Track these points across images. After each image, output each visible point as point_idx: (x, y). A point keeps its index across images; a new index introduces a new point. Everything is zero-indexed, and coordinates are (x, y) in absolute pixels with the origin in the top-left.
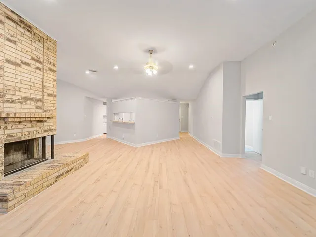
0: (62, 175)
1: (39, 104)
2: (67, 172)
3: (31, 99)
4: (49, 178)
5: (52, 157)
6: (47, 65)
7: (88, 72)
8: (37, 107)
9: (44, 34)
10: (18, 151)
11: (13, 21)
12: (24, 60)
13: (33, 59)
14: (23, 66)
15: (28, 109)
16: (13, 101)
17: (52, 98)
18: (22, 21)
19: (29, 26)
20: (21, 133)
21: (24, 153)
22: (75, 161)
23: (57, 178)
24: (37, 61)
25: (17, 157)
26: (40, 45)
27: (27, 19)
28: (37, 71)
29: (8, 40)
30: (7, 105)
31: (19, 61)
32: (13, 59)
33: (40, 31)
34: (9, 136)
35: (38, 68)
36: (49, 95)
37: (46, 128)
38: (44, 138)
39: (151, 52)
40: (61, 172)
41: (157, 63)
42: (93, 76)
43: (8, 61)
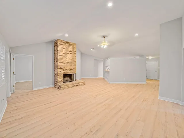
0: (75, 86)
1: (71, 64)
2: (76, 86)
3: (69, 63)
4: (71, 85)
5: (75, 81)
6: (73, 52)
7: (92, 50)
8: (70, 65)
9: (72, 43)
10: (66, 77)
11: (65, 43)
12: (67, 52)
13: (69, 51)
14: (67, 54)
15: (68, 66)
16: (65, 64)
17: (75, 62)
18: (66, 42)
19: (68, 43)
20: (68, 72)
21: (70, 78)
22: (80, 83)
23: (73, 86)
24: (70, 52)
25: (67, 79)
26: (71, 47)
27: (68, 41)
28: (70, 54)
29: (64, 48)
30: (64, 65)
31: (66, 53)
32: (65, 53)
33: (71, 43)
34: (64, 73)
35: (71, 54)
36: (74, 61)
37: (73, 71)
38: (73, 74)
39: (104, 37)
40: (74, 85)
41: (107, 42)
42: (94, 51)
43: (64, 54)
